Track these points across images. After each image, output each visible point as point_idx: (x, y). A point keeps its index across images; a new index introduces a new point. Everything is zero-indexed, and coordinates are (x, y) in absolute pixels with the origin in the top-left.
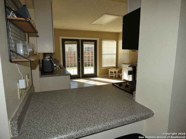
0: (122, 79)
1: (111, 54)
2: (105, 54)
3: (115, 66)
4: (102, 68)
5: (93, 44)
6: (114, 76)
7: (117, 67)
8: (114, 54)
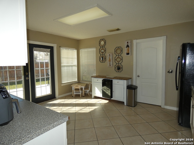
0: (93, 97)
1: (72, 66)
2: (64, 66)
3: (77, 80)
4: (62, 85)
5: (48, 52)
6: (80, 94)
7: (79, 82)
8: (75, 66)
